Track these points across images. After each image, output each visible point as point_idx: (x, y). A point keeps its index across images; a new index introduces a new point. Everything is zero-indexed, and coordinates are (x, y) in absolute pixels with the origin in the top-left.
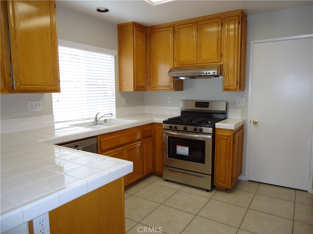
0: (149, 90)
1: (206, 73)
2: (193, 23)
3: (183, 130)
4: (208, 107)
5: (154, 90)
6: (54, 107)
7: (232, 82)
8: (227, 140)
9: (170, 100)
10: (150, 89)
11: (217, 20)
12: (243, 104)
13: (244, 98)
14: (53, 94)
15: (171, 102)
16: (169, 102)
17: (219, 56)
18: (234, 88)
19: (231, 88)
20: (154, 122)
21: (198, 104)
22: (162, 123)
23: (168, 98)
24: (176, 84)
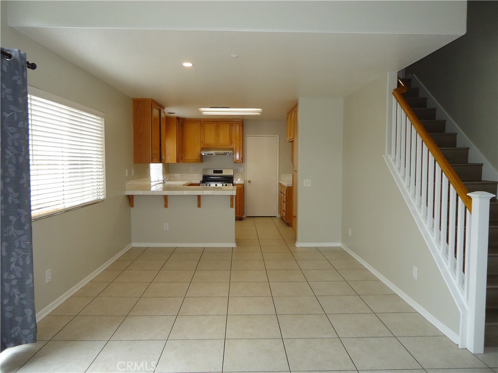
1: (226, 153)
2: (215, 121)
4: (222, 173)
5: (185, 162)
10: (182, 162)
11: (230, 122)
12: (242, 171)
13: (243, 167)
15: (193, 171)
16: (191, 171)
17: (231, 143)
18: (240, 161)
19: (238, 161)
20: (192, 183)
21: (215, 172)
22: (199, 183)
23: (191, 168)
24: (201, 159)
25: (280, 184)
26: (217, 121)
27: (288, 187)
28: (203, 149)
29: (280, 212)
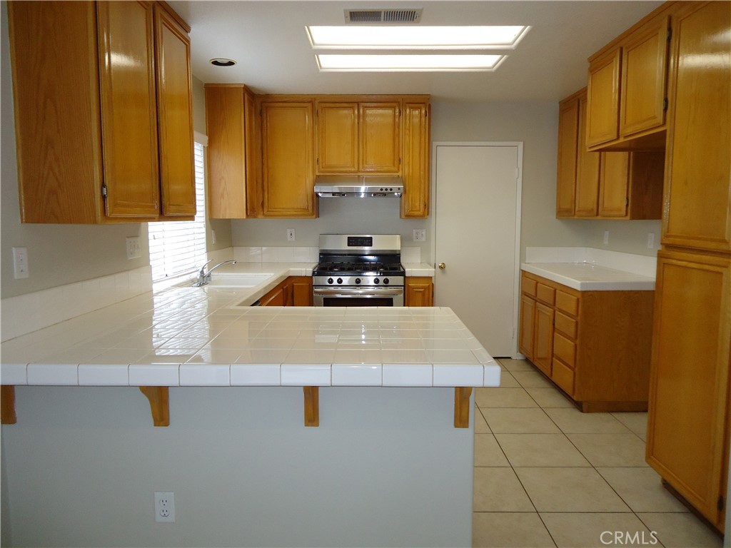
0: (260, 216)
1: (386, 189)
2: (352, 103)
3: (355, 284)
4: (371, 245)
5: (272, 216)
6: (151, 250)
7: (417, 204)
8: (424, 295)
9: (291, 234)
10: (263, 214)
11: (394, 104)
12: (424, 239)
13: (425, 230)
14: (150, 223)
15: (294, 239)
16: (289, 239)
17: (396, 162)
18: (420, 213)
19: (416, 213)
20: (291, 275)
21: (352, 241)
22: (310, 275)
23: (289, 232)
24: (316, 206)
25: (524, 274)
26: (358, 103)
27: (584, 293)
28: (319, 180)
29: (521, 348)
